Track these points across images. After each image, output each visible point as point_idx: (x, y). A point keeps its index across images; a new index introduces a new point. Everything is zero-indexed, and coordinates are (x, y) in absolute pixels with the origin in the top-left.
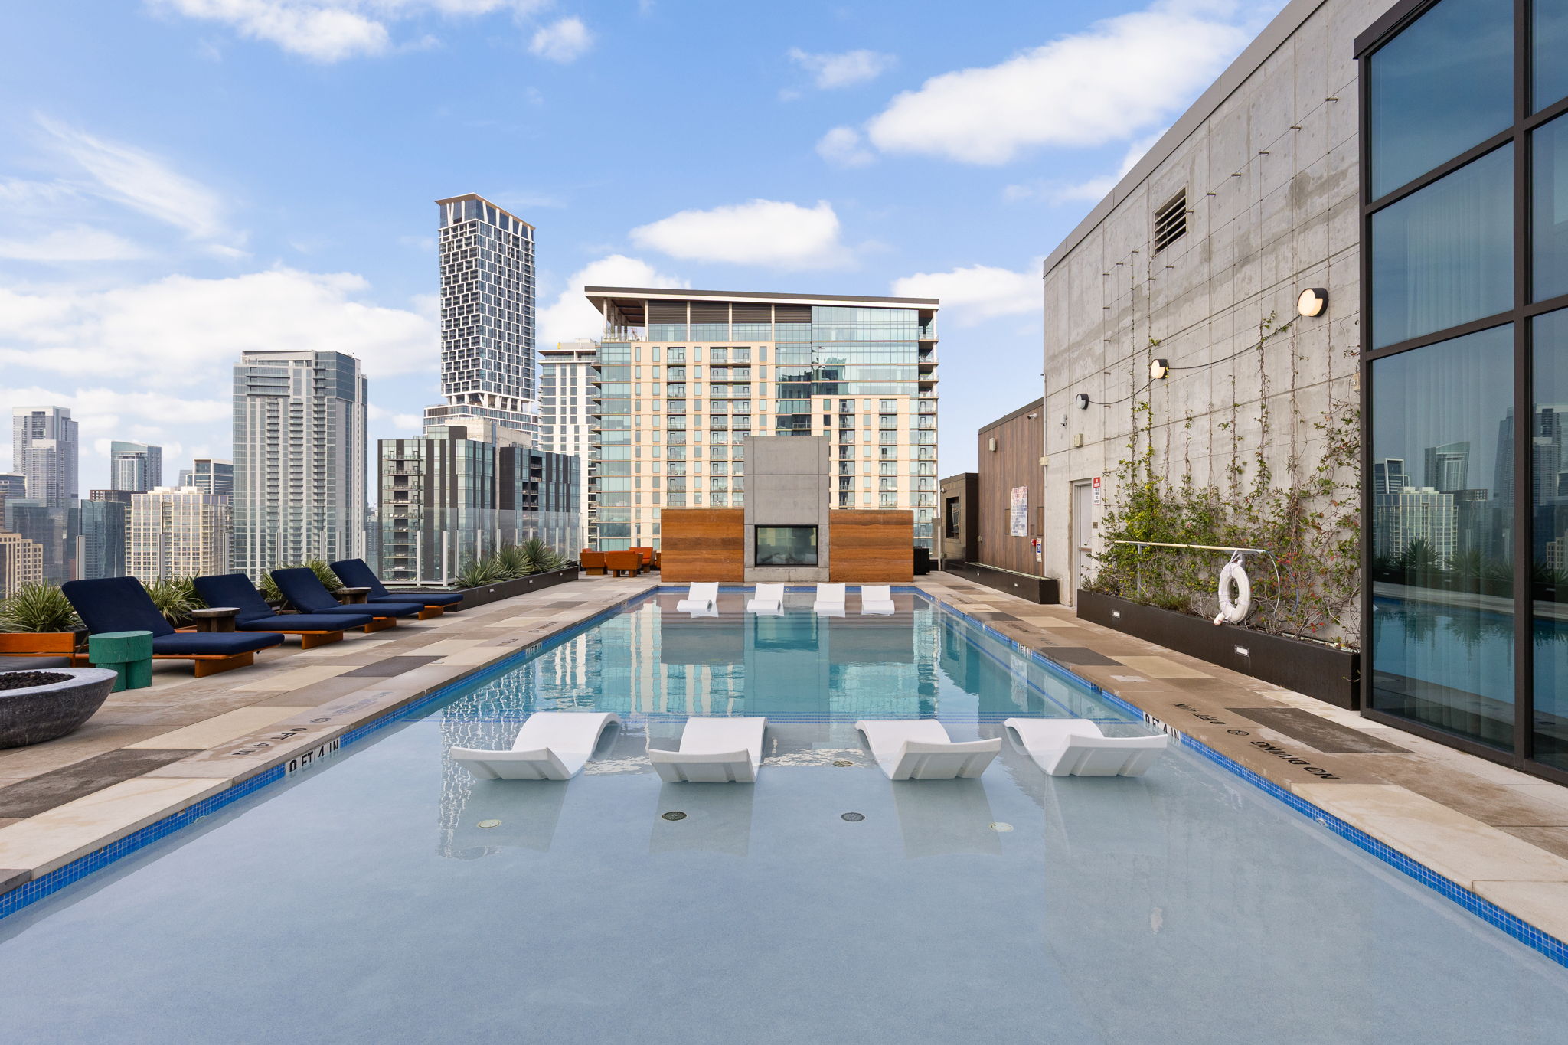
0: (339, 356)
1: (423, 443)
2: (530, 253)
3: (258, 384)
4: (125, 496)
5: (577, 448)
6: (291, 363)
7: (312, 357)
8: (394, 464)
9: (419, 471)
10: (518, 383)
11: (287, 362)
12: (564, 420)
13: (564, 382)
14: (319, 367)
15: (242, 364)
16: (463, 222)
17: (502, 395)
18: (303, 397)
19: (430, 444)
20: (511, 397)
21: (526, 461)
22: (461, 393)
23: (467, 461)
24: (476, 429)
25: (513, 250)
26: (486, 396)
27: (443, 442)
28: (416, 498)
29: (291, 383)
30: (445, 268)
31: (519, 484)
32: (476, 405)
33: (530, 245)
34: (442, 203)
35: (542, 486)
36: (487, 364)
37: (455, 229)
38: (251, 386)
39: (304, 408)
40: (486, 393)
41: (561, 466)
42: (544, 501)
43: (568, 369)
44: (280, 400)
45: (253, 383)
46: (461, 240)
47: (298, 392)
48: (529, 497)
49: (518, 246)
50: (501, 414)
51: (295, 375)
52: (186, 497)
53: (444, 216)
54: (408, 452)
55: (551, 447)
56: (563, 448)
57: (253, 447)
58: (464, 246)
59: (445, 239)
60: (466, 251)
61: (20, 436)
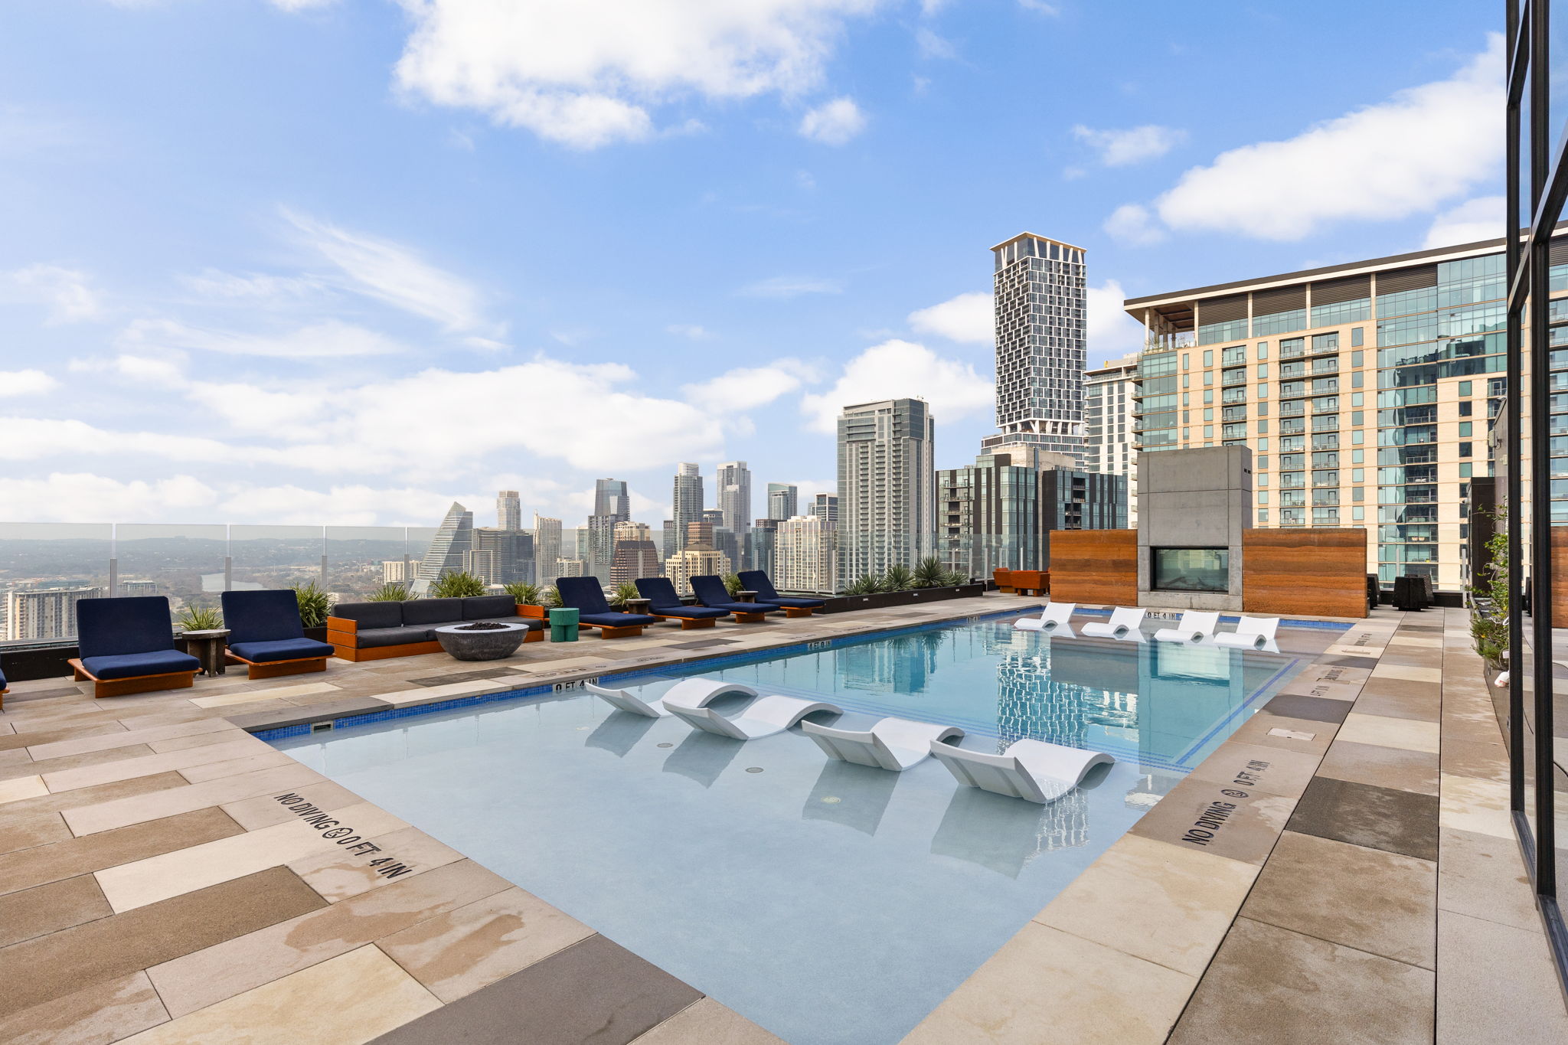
0: (912, 402)
1: (972, 472)
2: (1081, 276)
3: (854, 432)
5: (1125, 467)
6: (877, 412)
7: (891, 406)
8: (948, 491)
9: (968, 497)
10: (1068, 407)
11: (874, 411)
12: (1111, 439)
13: (1110, 400)
14: (896, 414)
15: (844, 418)
16: (1016, 262)
17: (1053, 420)
18: (885, 440)
19: (978, 472)
20: (1062, 420)
21: (1069, 483)
22: (1014, 422)
23: (1011, 486)
25: (1063, 277)
26: (1037, 423)
28: (966, 521)
29: (876, 429)
30: (999, 308)
31: (1061, 506)
32: (1028, 432)
33: (1081, 269)
34: (997, 250)
35: (1085, 507)
36: (1039, 392)
37: (1008, 271)
38: (849, 435)
39: (886, 448)
40: (1037, 420)
41: (1106, 486)
42: (1088, 522)
43: (1116, 386)
44: (869, 443)
45: (851, 432)
46: (1013, 280)
47: (881, 435)
48: (1072, 518)
49: (1068, 273)
50: (1052, 439)
51: (879, 422)
52: (810, 523)
53: (998, 261)
54: (960, 481)
55: (1098, 468)
56: (1111, 467)
57: (851, 483)
58: (1016, 284)
59: (999, 282)
60: (1018, 289)
61: (721, 483)
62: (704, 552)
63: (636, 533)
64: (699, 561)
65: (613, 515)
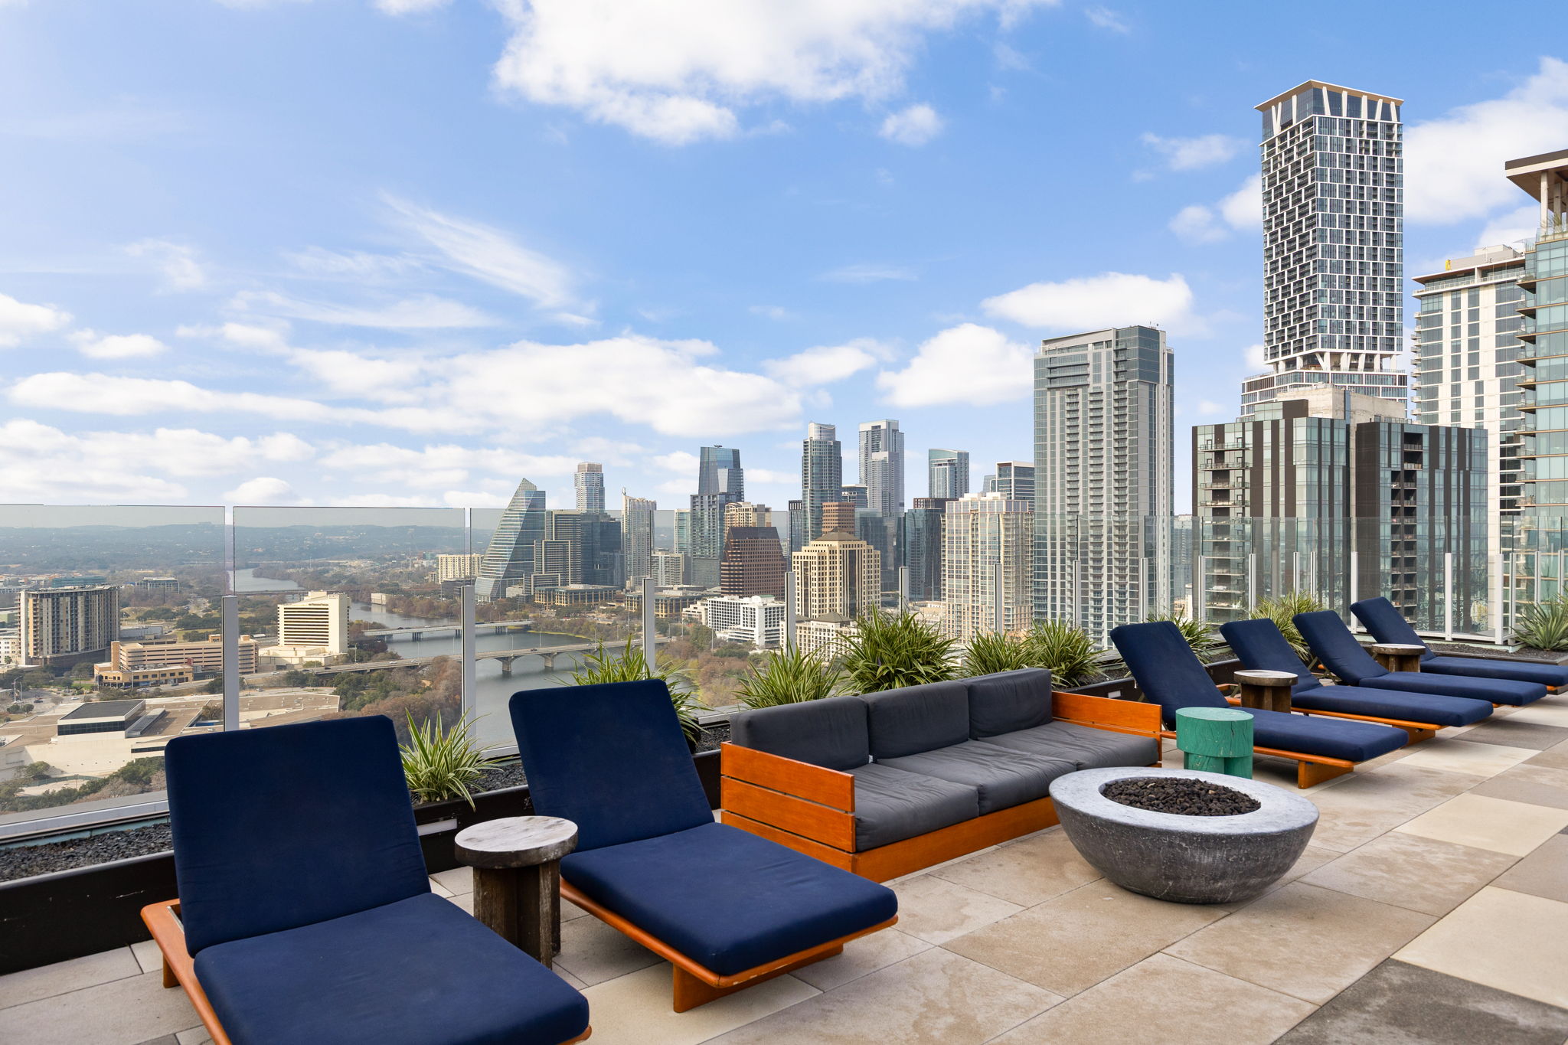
0: (1142, 330)
1: (1249, 426)
2: (1395, 139)
3: (1058, 375)
4: (940, 503)
5: (1479, 416)
6: (1090, 346)
7: (1111, 336)
8: (1212, 456)
9: (1243, 463)
10: (1375, 331)
11: (1086, 345)
12: (1456, 375)
13: (1456, 318)
14: (1119, 347)
15: (1042, 356)
16: (1295, 124)
17: (1352, 351)
18: (1103, 385)
19: (1258, 427)
20: (1365, 351)
21: (1397, 441)
22: (1292, 355)
23: (1309, 446)
24: (1322, 401)
25: (1367, 142)
26: (1327, 356)
27: (1275, 424)
28: (1240, 498)
29: (1090, 370)
30: (1269, 193)
31: (1385, 475)
32: (1313, 370)
33: (1395, 129)
34: (1265, 109)
35: (1422, 475)
36: (1330, 311)
37: (1282, 138)
38: (1051, 379)
39: (1104, 397)
40: (1328, 351)
41: (1454, 445)
42: (1427, 498)
43: (1464, 297)
44: (1080, 391)
45: (1053, 375)
46: (1291, 150)
47: (1097, 379)
48: (1402, 493)
49: (1375, 135)
50: (1350, 378)
51: (1094, 360)
52: (991, 503)
53: (1268, 124)
54: (1230, 440)
55: (1435, 418)
56: (1456, 417)
57: (1053, 446)
58: (1295, 156)
59: (1269, 155)
60: (1298, 163)
61: (863, 450)
62: (845, 543)
63: (753, 520)
64: (838, 555)
65: (723, 494)
